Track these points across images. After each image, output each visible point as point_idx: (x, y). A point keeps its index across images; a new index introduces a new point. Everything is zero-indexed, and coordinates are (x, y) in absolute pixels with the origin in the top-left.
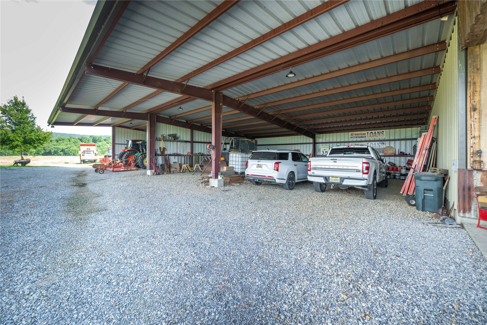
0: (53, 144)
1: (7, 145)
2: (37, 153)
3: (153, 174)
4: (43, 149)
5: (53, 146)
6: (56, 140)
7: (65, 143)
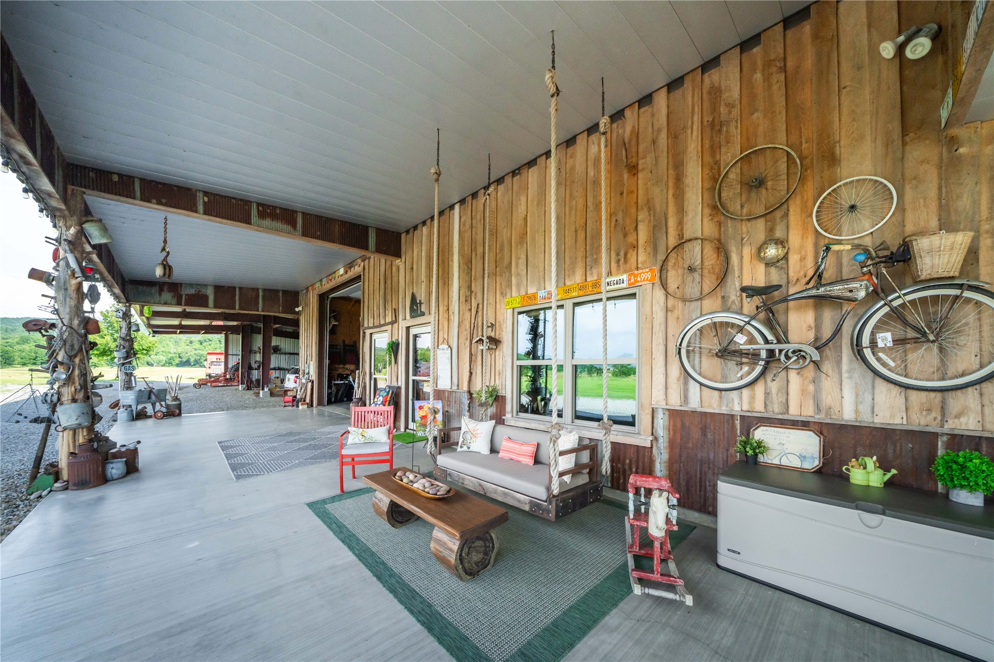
0: (194, 347)
1: (108, 355)
2: (169, 363)
3: (244, 389)
4: (178, 355)
5: (194, 352)
6: (199, 341)
7: (212, 345)
